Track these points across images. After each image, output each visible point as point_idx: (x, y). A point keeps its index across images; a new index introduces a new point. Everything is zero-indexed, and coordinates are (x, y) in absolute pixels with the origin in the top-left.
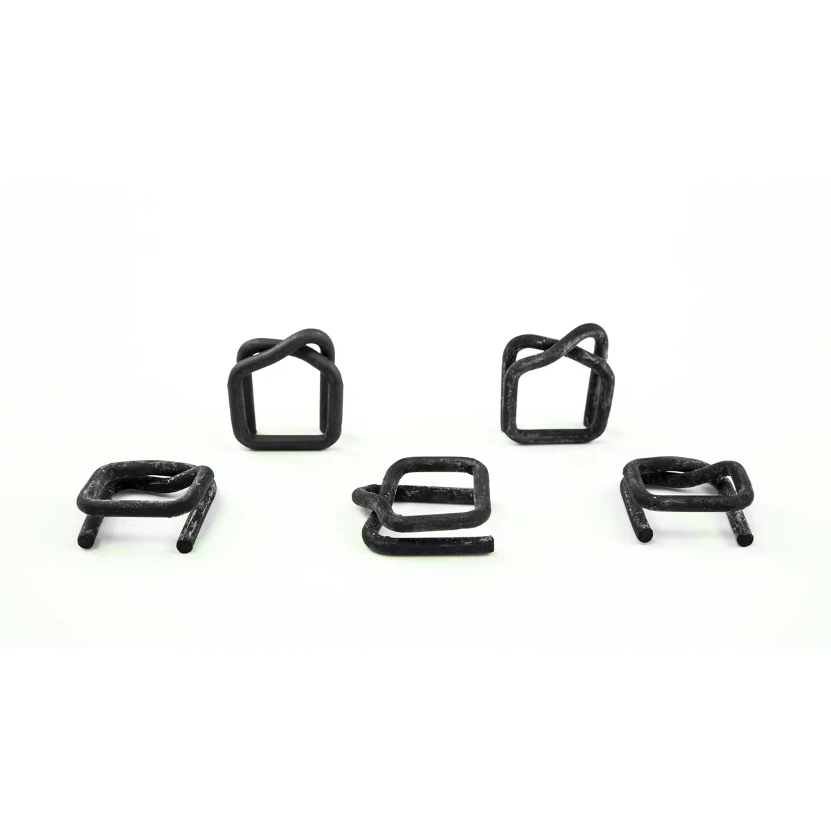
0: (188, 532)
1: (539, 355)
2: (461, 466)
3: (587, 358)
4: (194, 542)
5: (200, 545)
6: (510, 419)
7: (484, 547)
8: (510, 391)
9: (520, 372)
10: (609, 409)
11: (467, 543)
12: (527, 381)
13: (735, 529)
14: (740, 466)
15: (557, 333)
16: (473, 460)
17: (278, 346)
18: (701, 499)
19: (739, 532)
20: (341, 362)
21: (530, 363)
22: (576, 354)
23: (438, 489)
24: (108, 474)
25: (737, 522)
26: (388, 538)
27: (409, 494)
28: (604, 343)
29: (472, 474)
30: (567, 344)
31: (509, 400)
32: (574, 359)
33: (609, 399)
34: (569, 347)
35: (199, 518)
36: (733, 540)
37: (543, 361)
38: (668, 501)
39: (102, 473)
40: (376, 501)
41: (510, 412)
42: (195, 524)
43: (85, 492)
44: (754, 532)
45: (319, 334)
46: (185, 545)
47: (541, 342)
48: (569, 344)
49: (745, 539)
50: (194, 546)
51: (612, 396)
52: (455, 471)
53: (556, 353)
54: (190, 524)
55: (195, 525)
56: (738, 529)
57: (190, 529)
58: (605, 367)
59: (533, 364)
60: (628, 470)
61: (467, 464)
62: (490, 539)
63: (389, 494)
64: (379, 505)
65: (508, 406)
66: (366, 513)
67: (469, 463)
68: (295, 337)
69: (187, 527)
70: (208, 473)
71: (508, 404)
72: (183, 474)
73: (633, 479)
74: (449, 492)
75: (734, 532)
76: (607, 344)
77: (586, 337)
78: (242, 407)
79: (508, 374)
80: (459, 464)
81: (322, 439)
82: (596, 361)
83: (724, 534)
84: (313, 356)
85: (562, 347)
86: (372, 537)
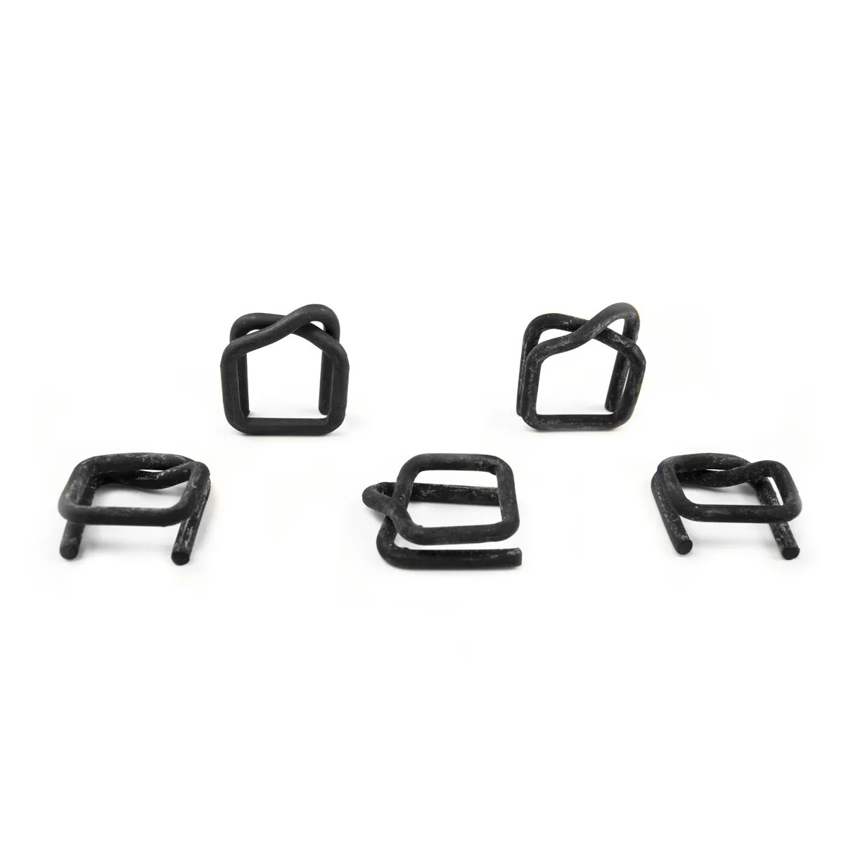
0: (183, 542)
1: (565, 338)
2: (483, 465)
3: (616, 340)
4: (191, 551)
5: (198, 554)
6: (530, 405)
7: (510, 560)
8: (532, 376)
9: (544, 355)
10: (637, 395)
11: (492, 557)
12: (551, 367)
13: (779, 539)
14: (783, 468)
15: (586, 312)
16: (495, 458)
17: (278, 325)
18: (746, 510)
19: (785, 545)
20: (346, 340)
21: (555, 346)
22: (606, 337)
23: (456, 489)
24: (90, 470)
25: (782, 532)
26: (406, 550)
27: (424, 494)
28: (635, 324)
29: (494, 474)
30: (597, 326)
31: (530, 386)
32: (602, 341)
33: (638, 385)
34: (599, 329)
35: (195, 524)
36: (776, 552)
37: (570, 344)
38: (711, 512)
39: (83, 470)
40: (392, 506)
41: (531, 398)
42: (191, 530)
43: (67, 495)
44: (800, 544)
45: (323, 310)
46: (181, 556)
47: (567, 323)
48: (599, 326)
49: (790, 551)
50: (191, 557)
51: (641, 382)
52: (476, 470)
53: (585, 336)
54: (186, 532)
55: (191, 533)
56: (782, 540)
57: (186, 537)
58: (636, 352)
59: (558, 347)
60: (664, 470)
61: (490, 464)
62: (518, 552)
63: (403, 495)
64: (396, 512)
65: (529, 391)
66: (379, 517)
67: (492, 462)
68: (297, 314)
69: (182, 536)
70: (204, 471)
71: (529, 389)
72: (175, 470)
73: (670, 483)
74: (467, 492)
75: (778, 542)
76: (639, 325)
77: (617, 319)
78: (237, 389)
79: (531, 357)
80: (481, 463)
81: (323, 424)
82: (627, 345)
83: (767, 544)
84: (316, 333)
85: (591, 330)
86: (389, 549)
